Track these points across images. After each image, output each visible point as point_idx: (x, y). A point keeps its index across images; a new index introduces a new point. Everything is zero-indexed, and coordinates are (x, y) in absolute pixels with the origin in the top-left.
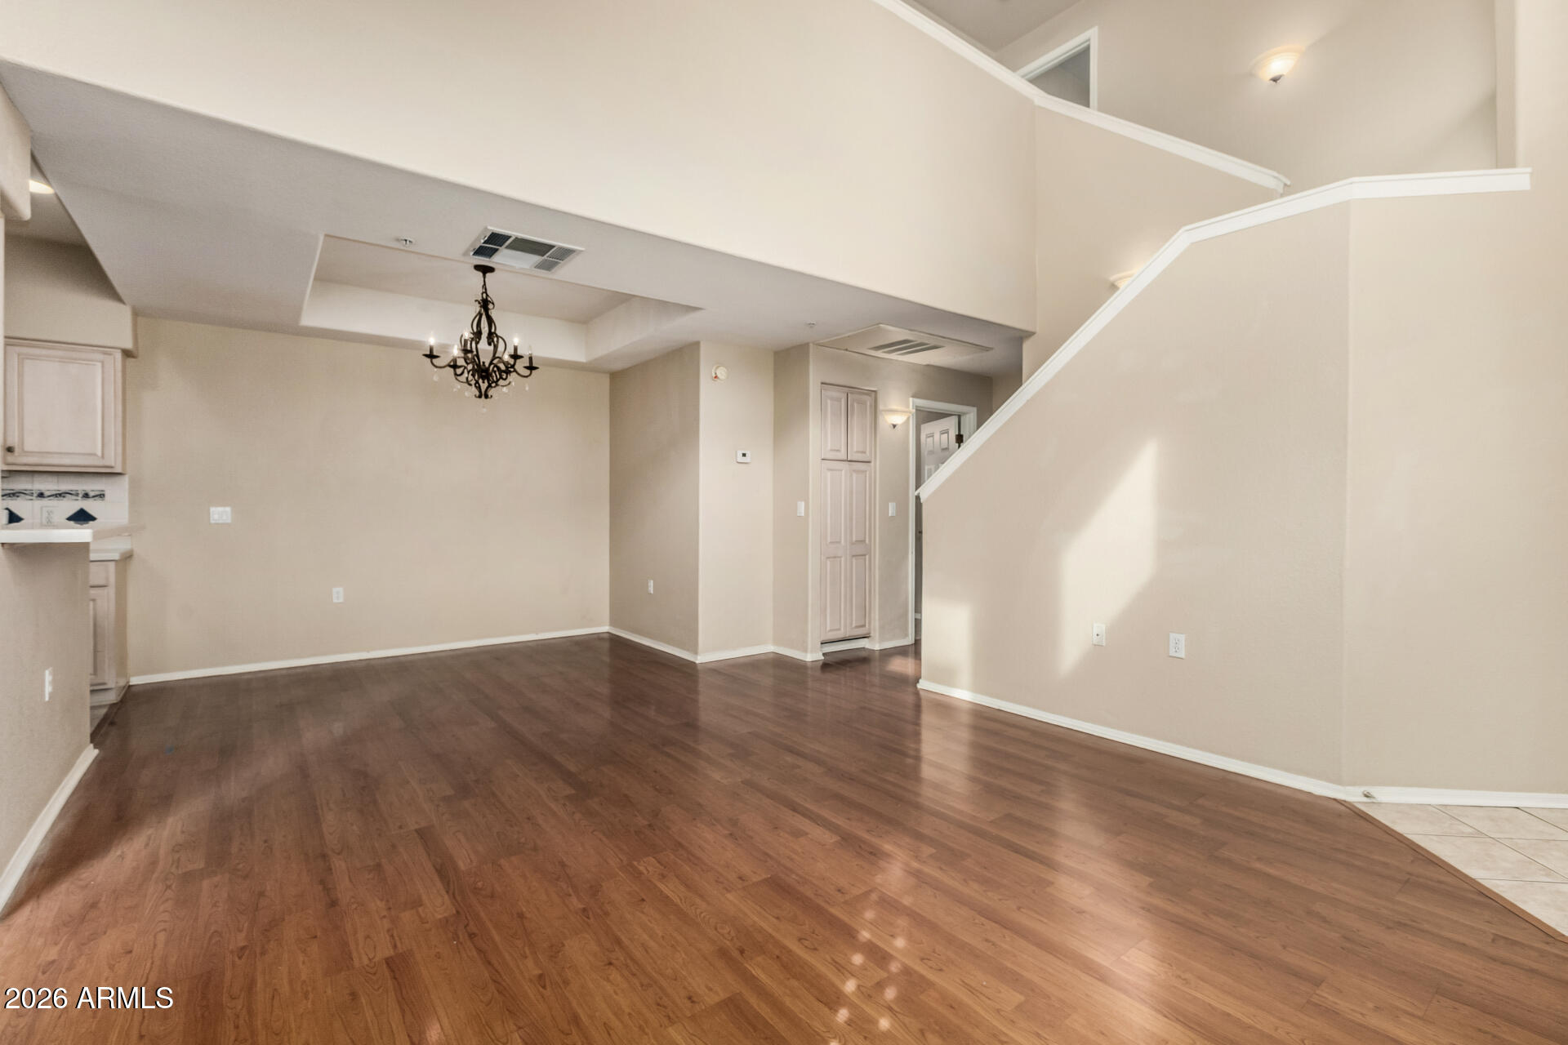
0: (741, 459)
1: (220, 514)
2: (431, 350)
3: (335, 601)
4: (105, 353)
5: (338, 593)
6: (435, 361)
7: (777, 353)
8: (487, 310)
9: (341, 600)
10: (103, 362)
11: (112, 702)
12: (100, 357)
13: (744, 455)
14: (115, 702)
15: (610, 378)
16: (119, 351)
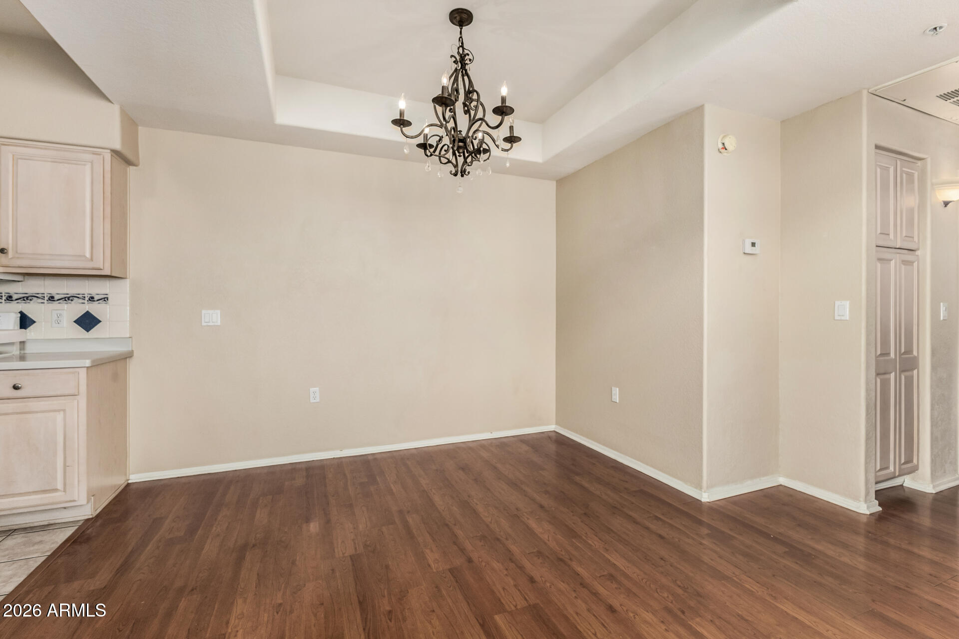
0: (749, 249)
1: (213, 317)
2: (402, 113)
3: (312, 401)
4: (94, 153)
5: (314, 393)
6: (405, 129)
7: (783, 122)
8: (463, 65)
9: (318, 400)
10: (92, 163)
11: (86, 517)
12: (88, 157)
13: (753, 244)
14: (91, 517)
15: (557, 186)
16: (109, 151)
